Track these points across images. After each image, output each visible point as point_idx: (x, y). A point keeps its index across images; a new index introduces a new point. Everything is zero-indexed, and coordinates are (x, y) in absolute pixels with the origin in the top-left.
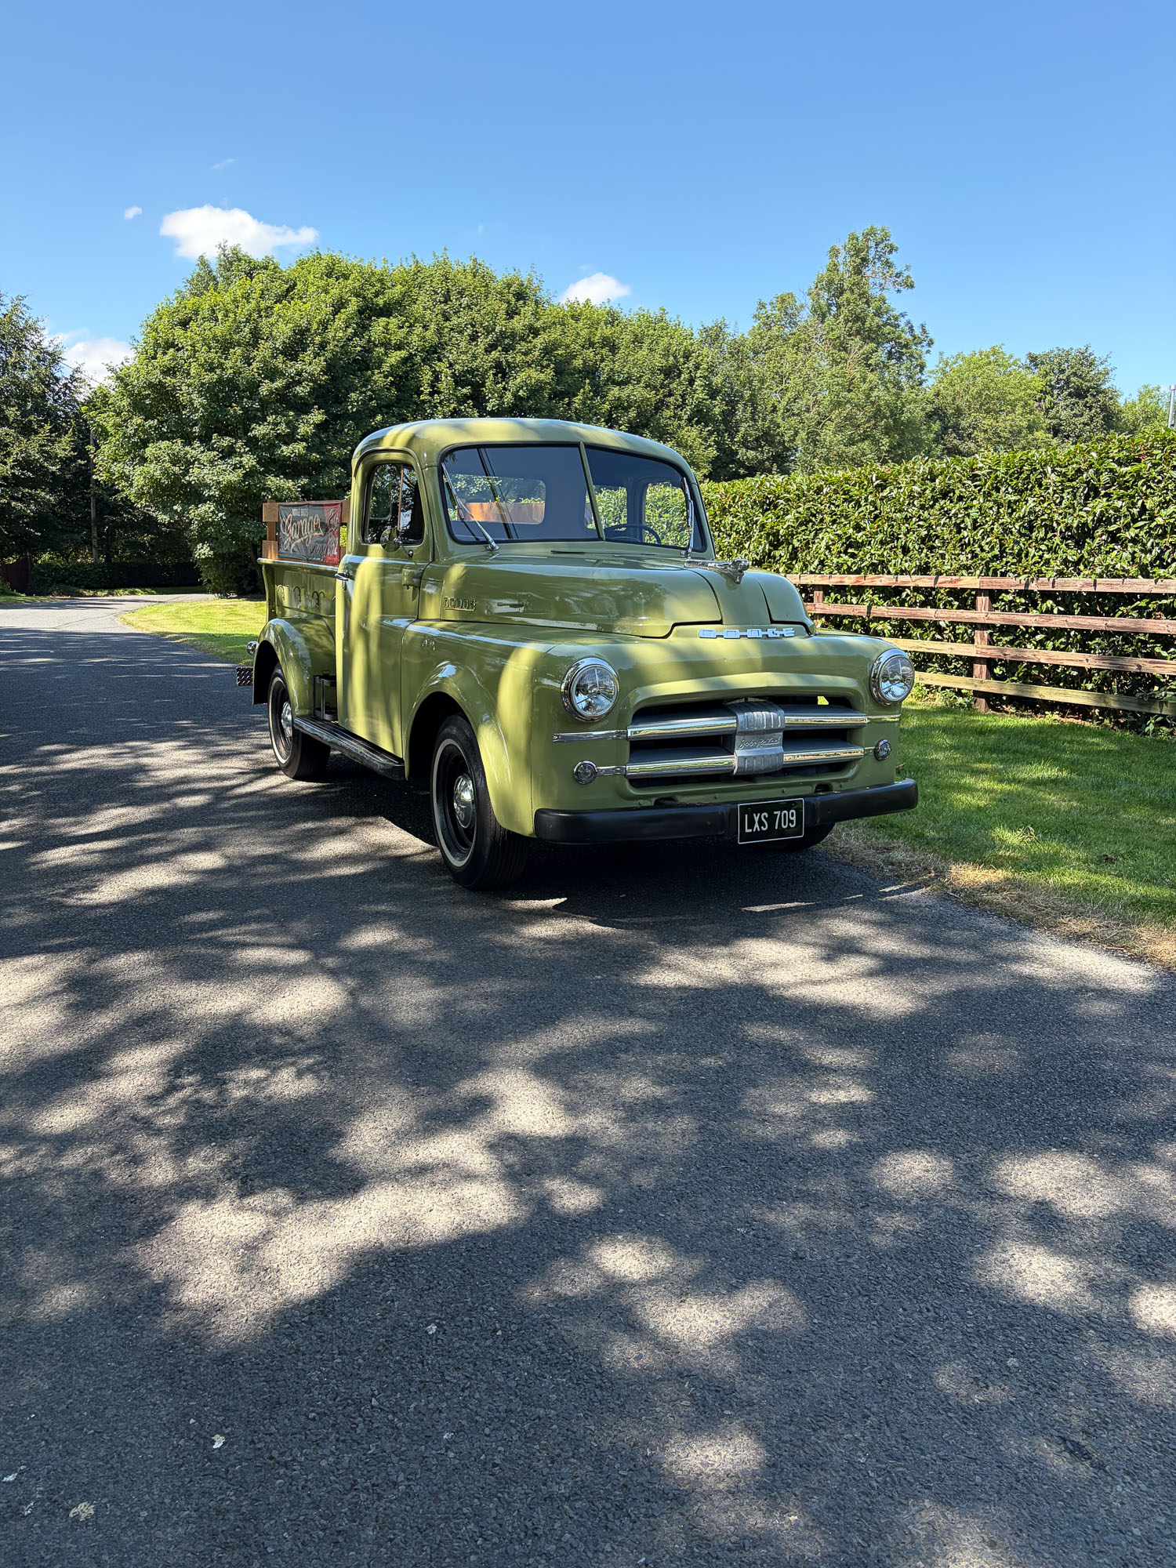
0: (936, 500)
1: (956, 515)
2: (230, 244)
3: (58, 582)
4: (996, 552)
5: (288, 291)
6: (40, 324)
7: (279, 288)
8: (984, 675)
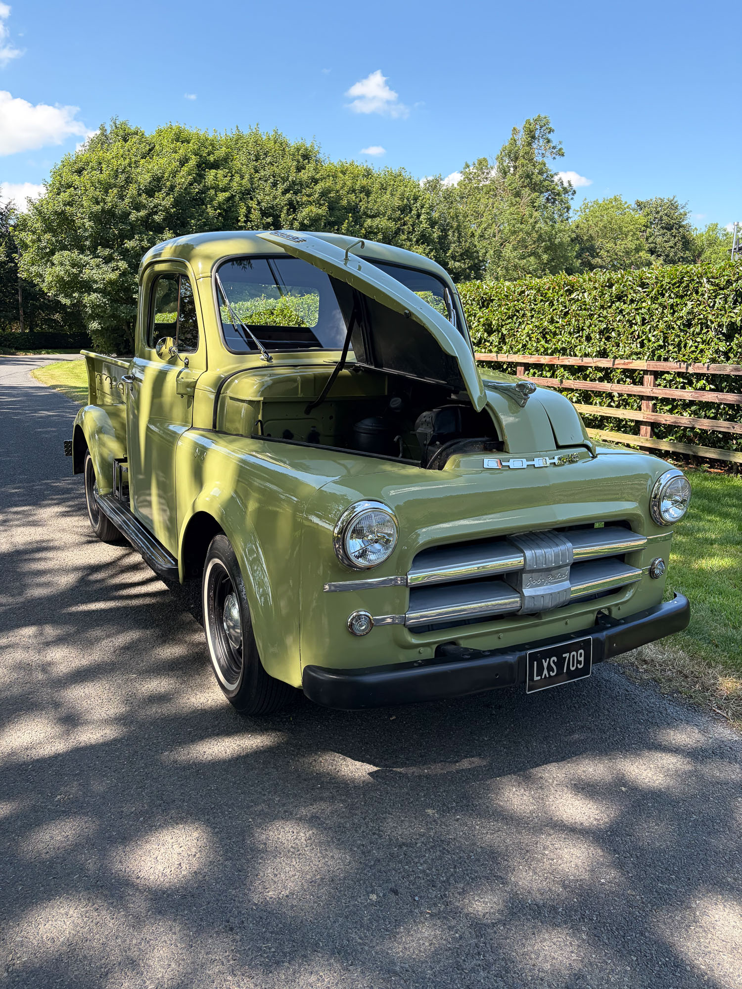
0: (613, 302)
1: (628, 314)
4: (661, 343)
5: (150, 150)
7: (144, 148)
8: (649, 434)
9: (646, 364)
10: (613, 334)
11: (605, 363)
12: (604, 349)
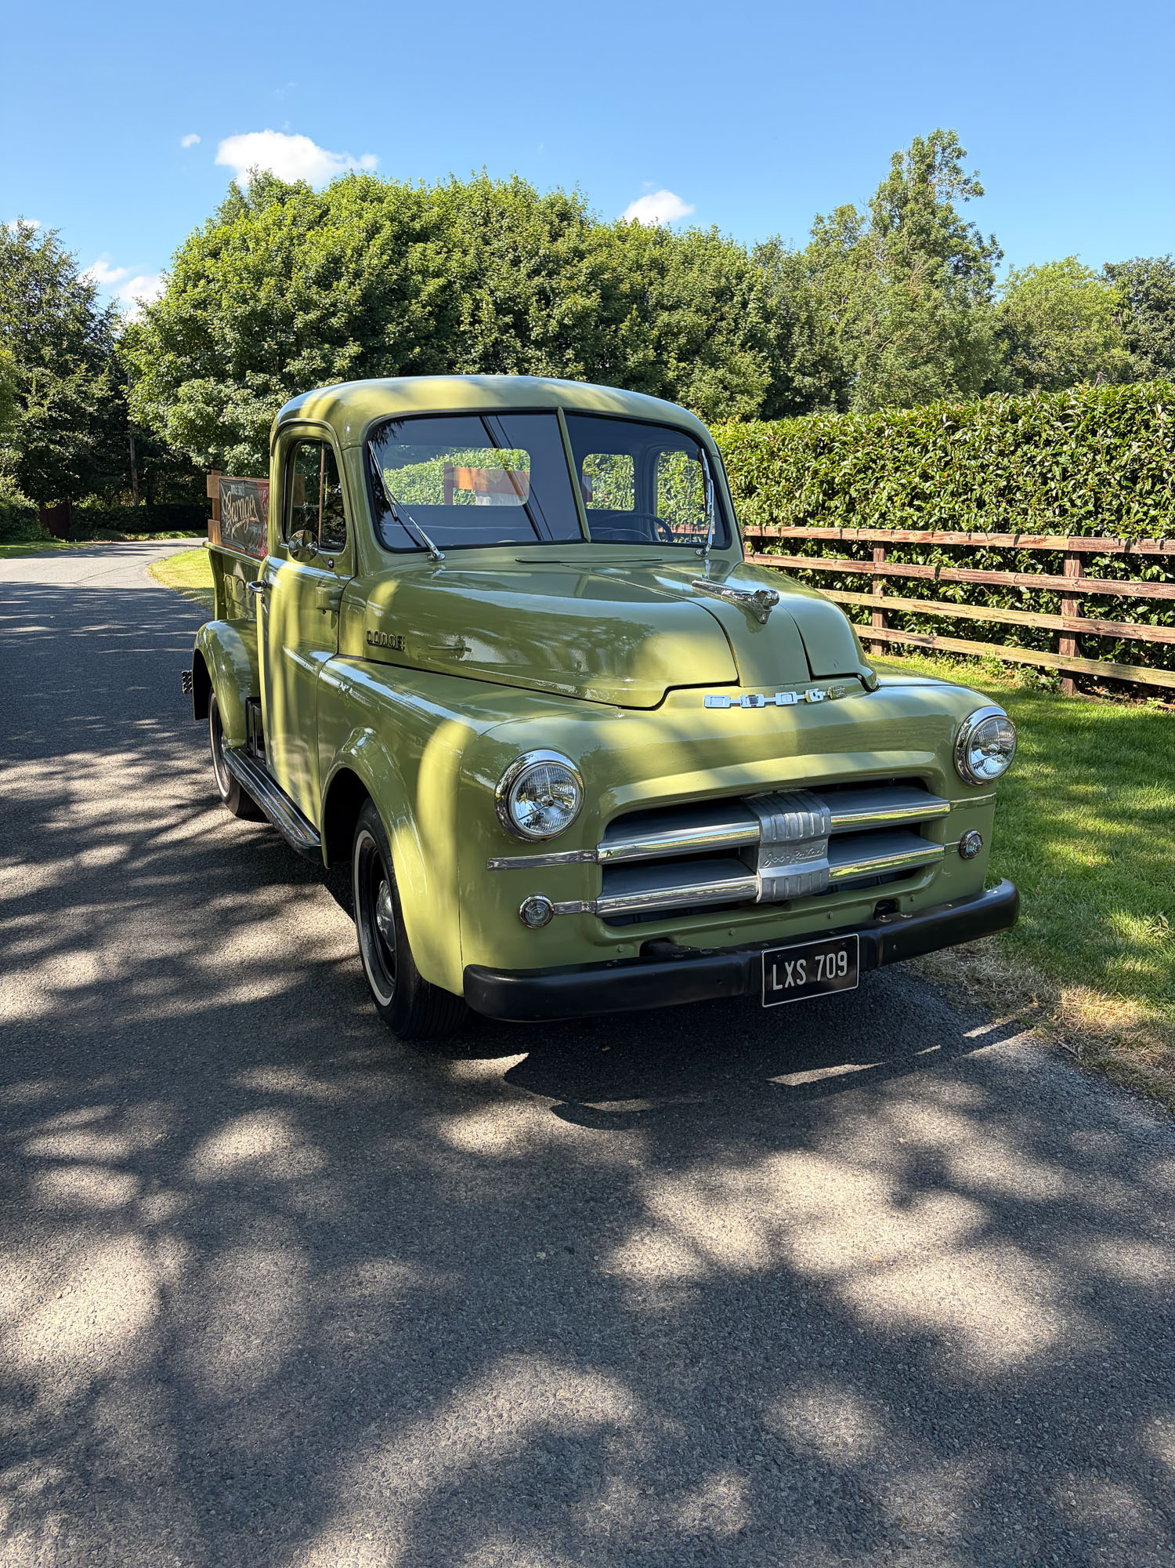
0: (1018, 445)
1: (1041, 463)
2: (262, 169)
3: (99, 527)
4: (1091, 507)
5: (321, 216)
6: (74, 259)
7: (311, 213)
8: (1072, 651)
9: (1067, 541)
10: (1019, 496)
11: (1004, 541)
12: (1006, 520)
